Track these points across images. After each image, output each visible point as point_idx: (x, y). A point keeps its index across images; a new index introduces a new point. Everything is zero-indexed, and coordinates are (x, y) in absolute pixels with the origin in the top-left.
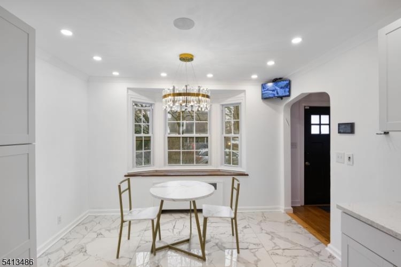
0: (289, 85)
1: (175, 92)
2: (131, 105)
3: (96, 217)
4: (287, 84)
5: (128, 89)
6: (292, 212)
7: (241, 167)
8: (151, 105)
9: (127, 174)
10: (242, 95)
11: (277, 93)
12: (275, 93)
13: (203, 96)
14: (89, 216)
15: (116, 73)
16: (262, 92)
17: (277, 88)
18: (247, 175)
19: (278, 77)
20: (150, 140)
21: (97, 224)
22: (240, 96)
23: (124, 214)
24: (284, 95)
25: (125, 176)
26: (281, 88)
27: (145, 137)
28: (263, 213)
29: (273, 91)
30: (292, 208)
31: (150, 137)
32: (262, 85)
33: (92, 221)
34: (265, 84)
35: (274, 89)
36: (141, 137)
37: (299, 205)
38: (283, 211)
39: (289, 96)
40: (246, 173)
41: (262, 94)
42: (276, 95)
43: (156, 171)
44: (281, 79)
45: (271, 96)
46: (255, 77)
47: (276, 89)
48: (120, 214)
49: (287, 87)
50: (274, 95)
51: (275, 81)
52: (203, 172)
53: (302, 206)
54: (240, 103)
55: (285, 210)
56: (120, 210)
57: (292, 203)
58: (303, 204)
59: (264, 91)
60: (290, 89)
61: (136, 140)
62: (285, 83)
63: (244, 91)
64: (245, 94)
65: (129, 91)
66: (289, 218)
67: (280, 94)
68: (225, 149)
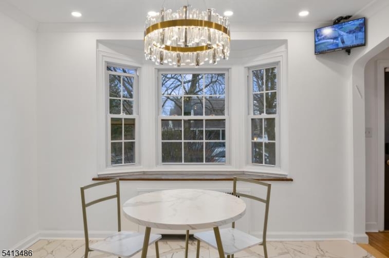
0: (363, 26)
1: (165, 20)
2: (103, 68)
3: (49, 242)
4: (360, 24)
5: (98, 41)
6: (367, 243)
7: (280, 167)
8: (136, 69)
9: (96, 177)
10: (282, 48)
11: (343, 42)
12: (339, 41)
13: (218, 27)
14: (40, 240)
15: (77, 14)
16: (315, 42)
17: (342, 33)
18: (291, 180)
19: (344, 15)
20: (134, 124)
21: (48, 254)
22: (278, 50)
23: (90, 239)
24: (355, 43)
25: (94, 179)
26: (350, 32)
27: (125, 119)
28: (317, 243)
29: (336, 38)
30: (366, 236)
31: (134, 120)
32: (316, 30)
33: (42, 248)
34: (320, 28)
35: (337, 35)
36: (120, 119)
37: (377, 231)
38: (352, 241)
39: (364, 45)
40: (288, 177)
41: (316, 46)
42: (341, 45)
43: (144, 173)
44: (348, 18)
45: (331, 47)
46: (304, 14)
47: (340, 35)
48: (84, 239)
49: (360, 31)
50: (337, 45)
51: (339, 22)
52: (217, 175)
53: (380, 232)
54: (278, 63)
55: (355, 239)
56: (83, 232)
57: (367, 226)
58: (382, 228)
59: (319, 40)
60: (365, 32)
61: (112, 124)
62: (357, 23)
63: (285, 42)
64: (287, 48)
65: (100, 45)
66: (364, 253)
67: (348, 43)
68: (253, 139)
